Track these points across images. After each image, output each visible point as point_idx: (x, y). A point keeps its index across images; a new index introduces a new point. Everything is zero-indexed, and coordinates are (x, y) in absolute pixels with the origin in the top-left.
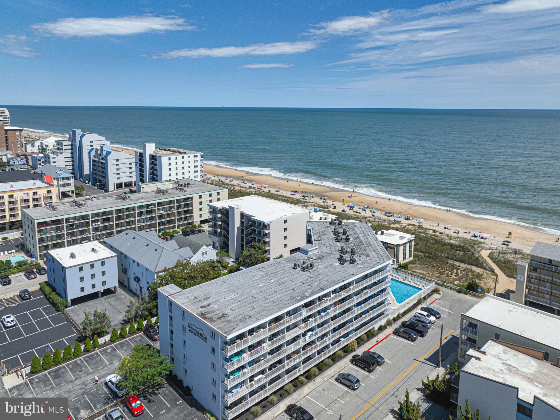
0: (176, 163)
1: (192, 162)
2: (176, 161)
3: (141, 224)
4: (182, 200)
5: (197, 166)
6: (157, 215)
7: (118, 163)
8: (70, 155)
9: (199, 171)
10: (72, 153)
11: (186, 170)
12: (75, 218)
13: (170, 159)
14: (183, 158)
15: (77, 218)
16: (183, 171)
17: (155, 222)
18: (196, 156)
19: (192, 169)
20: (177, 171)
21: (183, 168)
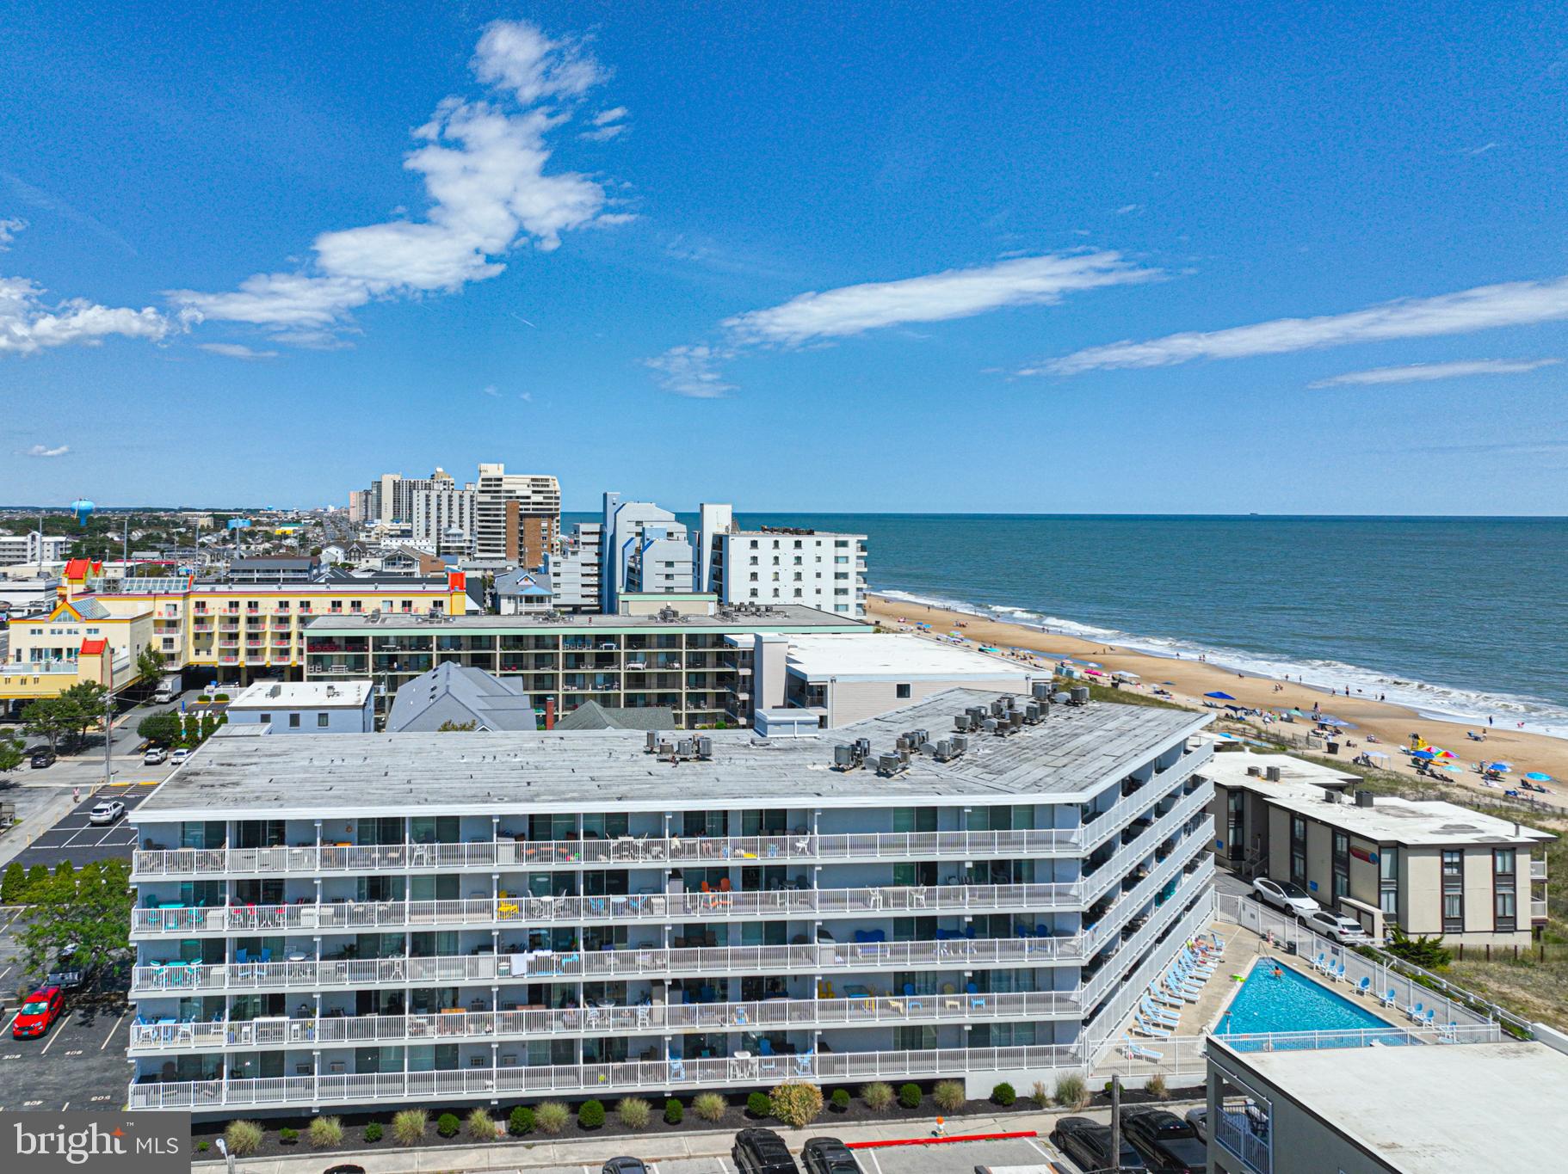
0: (776, 558)
1: (828, 559)
2: (776, 553)
3: (574, 691)
5: (845, 576)
6: (623, 671)
7: (669, 571)
8: (595, 560)
9: (852, 592)
10: (599, 554)
11: (808, 584)
13: (754, 544)
14: (798, 544)
15: (406, 642)
16: (798, 585)
17: (617, 691)
18: (844, 544)
19: (829, 584)
20: (776, 585)
21: (798, 576)
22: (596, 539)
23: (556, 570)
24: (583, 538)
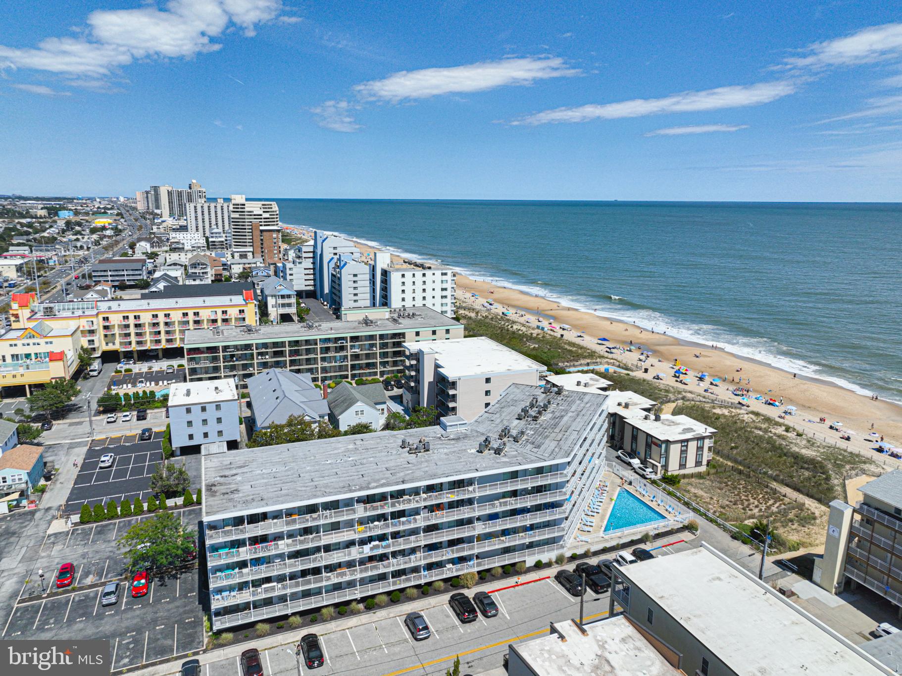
0: (414, 282)
1: (438, 282)
2: (414, 279)
3: (326, 364)
4: (389, 336)
5: (446, 289)
6: (349, 354)
7: (355, 279)
8: (311, 266)
9: (449, 297)
10: (313, 263)
11: (429, 294)
12: (236, 347)
13: (403, 276)
14: (424, 275)
15: (239, 347)
16: (424, 295)
17: (346, 363)
18: (445, 274)
19: (438, 293)
20: (414, 295)
21: (424, 290)
22: (311, 255)
23: (291, 272)
24: (304, 255)
